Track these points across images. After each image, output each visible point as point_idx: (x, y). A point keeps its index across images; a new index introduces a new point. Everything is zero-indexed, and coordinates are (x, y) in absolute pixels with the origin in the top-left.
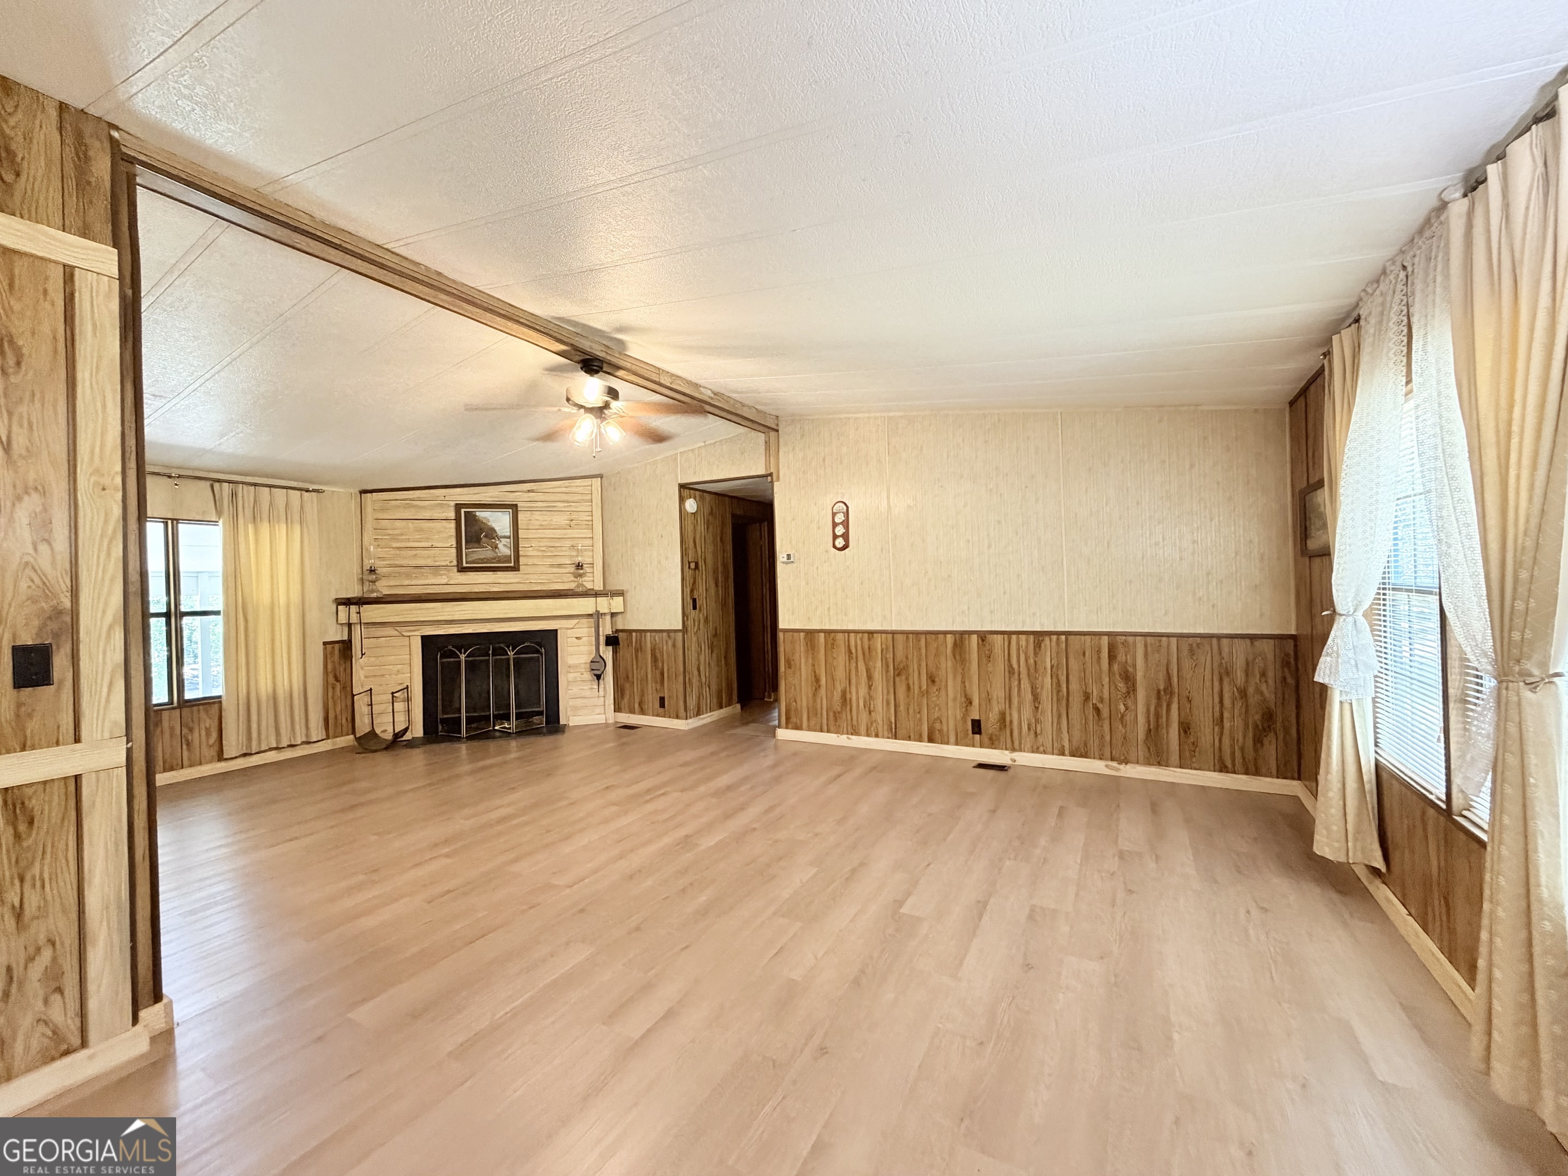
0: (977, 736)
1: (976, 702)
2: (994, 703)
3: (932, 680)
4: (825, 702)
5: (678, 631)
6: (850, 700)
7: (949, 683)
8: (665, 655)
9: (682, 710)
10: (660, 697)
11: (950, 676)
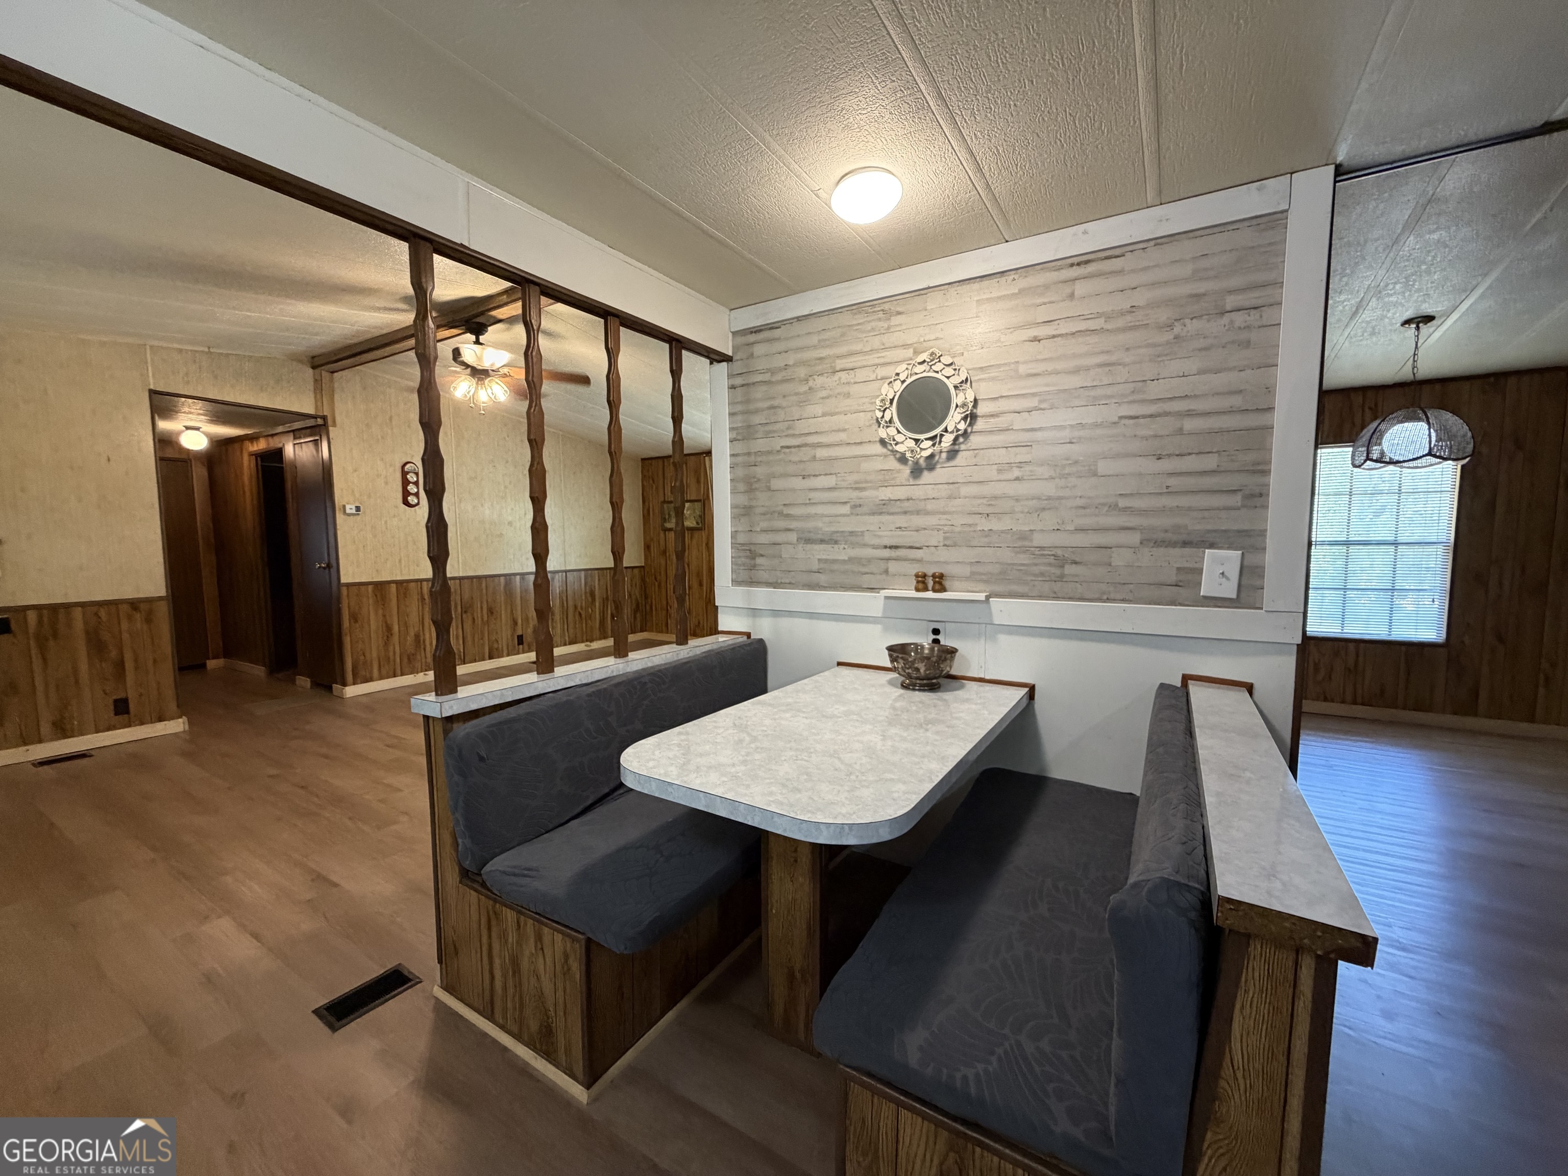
0: (521, 646)
1: (520, 622)
2: (530, 620)
3: (491, 611)
4: (397, 649)
5: (160, 598)
6: (424, 641)
7: (503, 612)
8: (126, 636)
9: (173, 706)
10: (116, 701)
11: (503, 608)
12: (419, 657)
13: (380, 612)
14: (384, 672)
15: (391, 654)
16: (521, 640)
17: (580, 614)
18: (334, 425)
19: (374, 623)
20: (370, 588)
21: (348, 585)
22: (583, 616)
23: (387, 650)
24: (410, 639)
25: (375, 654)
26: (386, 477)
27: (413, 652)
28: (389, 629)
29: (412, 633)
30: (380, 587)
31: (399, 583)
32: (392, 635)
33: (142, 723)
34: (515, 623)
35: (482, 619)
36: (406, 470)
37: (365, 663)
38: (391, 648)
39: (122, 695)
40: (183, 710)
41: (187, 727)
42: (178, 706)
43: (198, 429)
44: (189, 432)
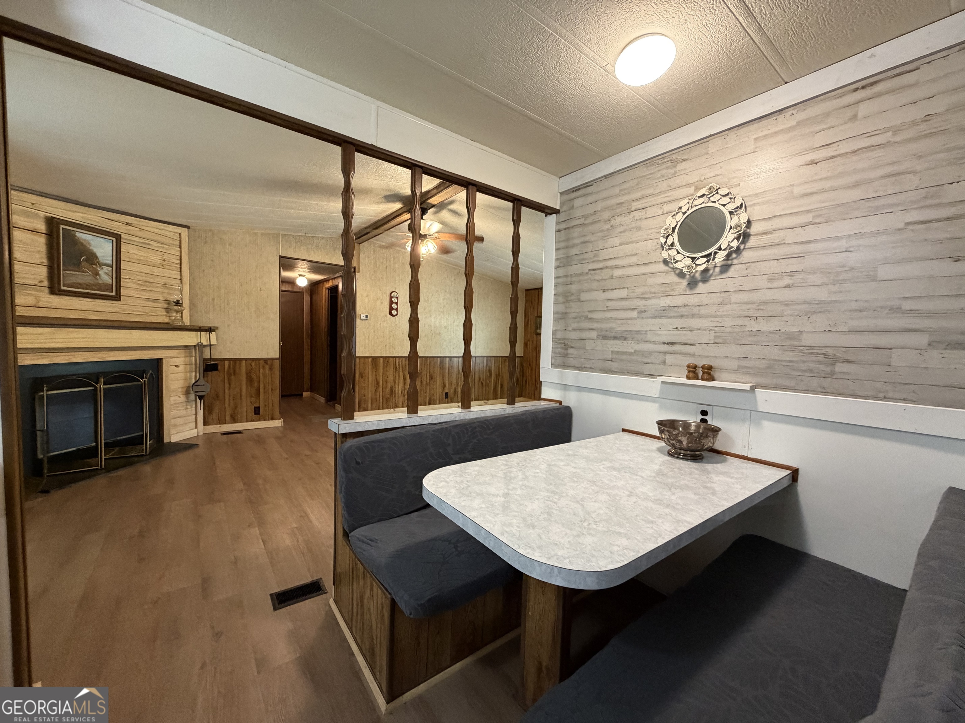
0: (447, 399)
1: (447, 385)
2: (453, 385)
3: (431, 378)
4: (381, 394)
5: (276, 359)
6: (395, 391)
7: (438, 378)
8: (261, 376)
9: (277, 413)
10: (255, 408)
11: (438, 376)
12: (391, 399)
13: (374, 373)
14: (374, 406)
15: (378, 396)
16: (447, 395)
17: (482, 383)
18: (359, 272)
19: (371, 378)
20: (370, 359)
21: (360, 358)
22: (484, 384)
23: (376, 395)
24: (388, 389)
25: (370, 396)
26: (382, 300)
27: (389, 396)
28: (378, 383)
29: (389, 386)
30: (375, 359)
31: (384, 358)
32: (379, 386)
33: (265, 420)
34: (445, 386)
35: (426, 382)
36: (392, 296)
37: (365, 400)
38: (378, 394)
39: (257, 405)
40: (283, 415)
41: (283, 425)
42: (280, 414)
43: (304, 276)
44: (300, 277)
